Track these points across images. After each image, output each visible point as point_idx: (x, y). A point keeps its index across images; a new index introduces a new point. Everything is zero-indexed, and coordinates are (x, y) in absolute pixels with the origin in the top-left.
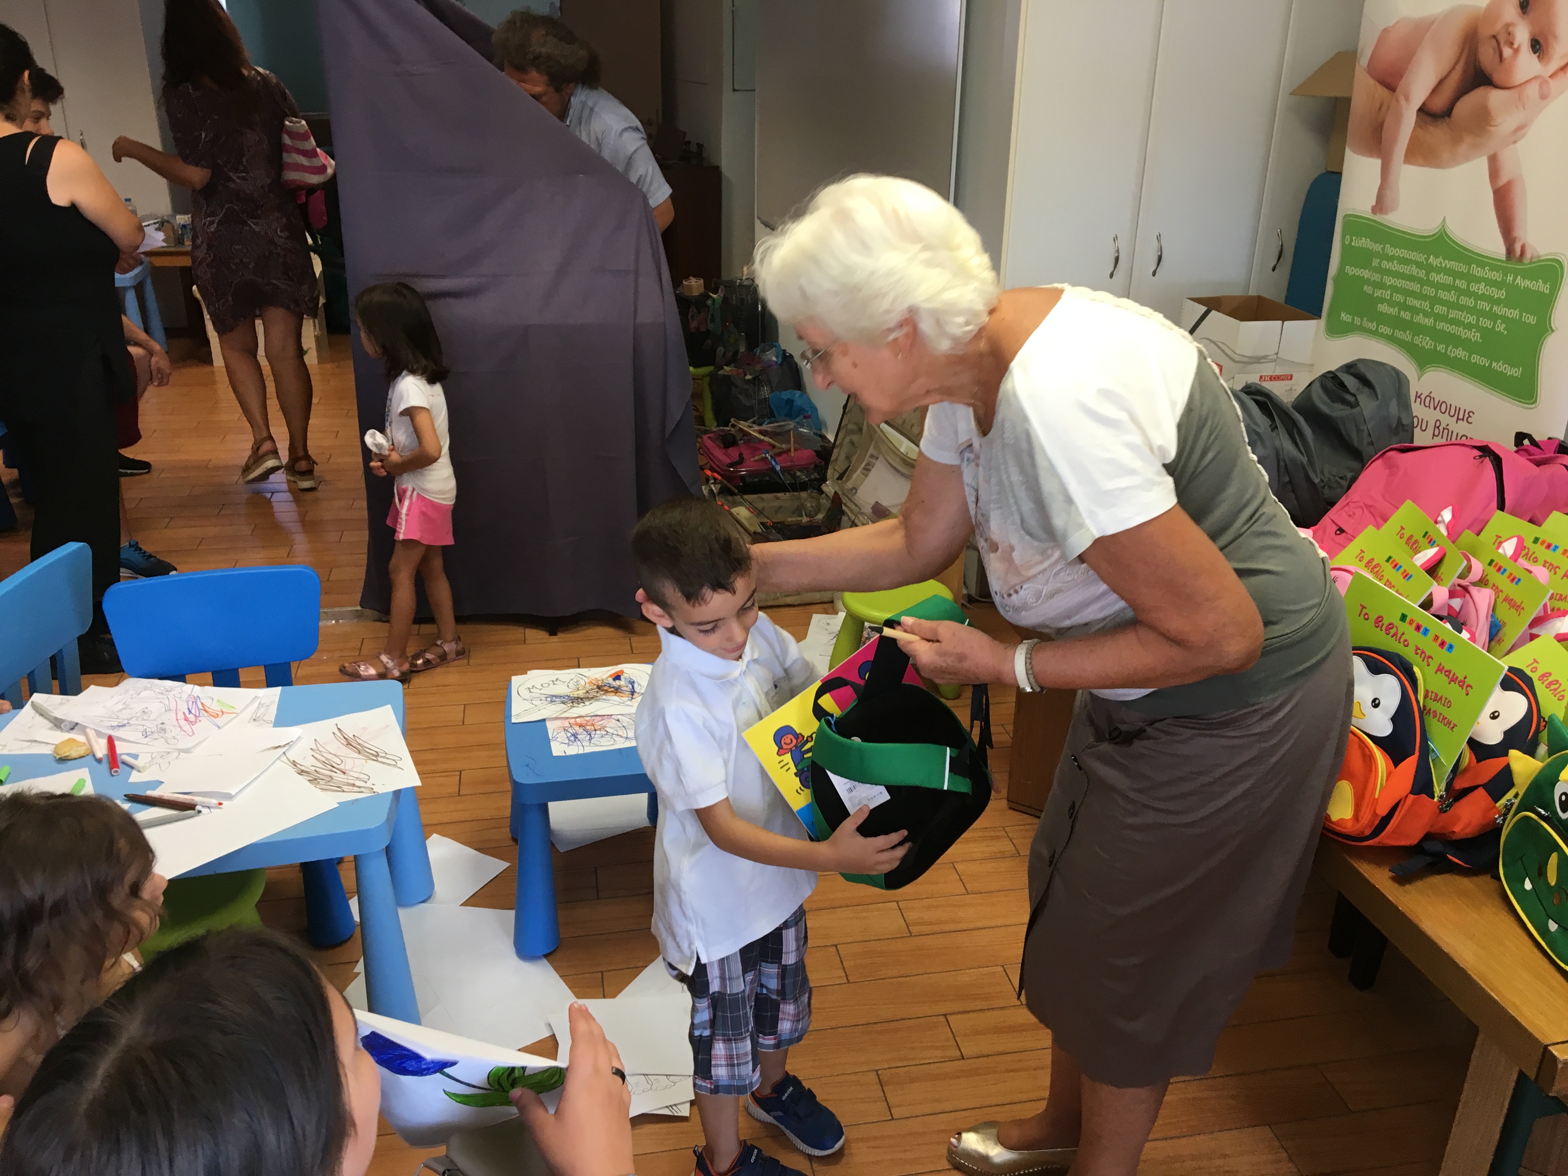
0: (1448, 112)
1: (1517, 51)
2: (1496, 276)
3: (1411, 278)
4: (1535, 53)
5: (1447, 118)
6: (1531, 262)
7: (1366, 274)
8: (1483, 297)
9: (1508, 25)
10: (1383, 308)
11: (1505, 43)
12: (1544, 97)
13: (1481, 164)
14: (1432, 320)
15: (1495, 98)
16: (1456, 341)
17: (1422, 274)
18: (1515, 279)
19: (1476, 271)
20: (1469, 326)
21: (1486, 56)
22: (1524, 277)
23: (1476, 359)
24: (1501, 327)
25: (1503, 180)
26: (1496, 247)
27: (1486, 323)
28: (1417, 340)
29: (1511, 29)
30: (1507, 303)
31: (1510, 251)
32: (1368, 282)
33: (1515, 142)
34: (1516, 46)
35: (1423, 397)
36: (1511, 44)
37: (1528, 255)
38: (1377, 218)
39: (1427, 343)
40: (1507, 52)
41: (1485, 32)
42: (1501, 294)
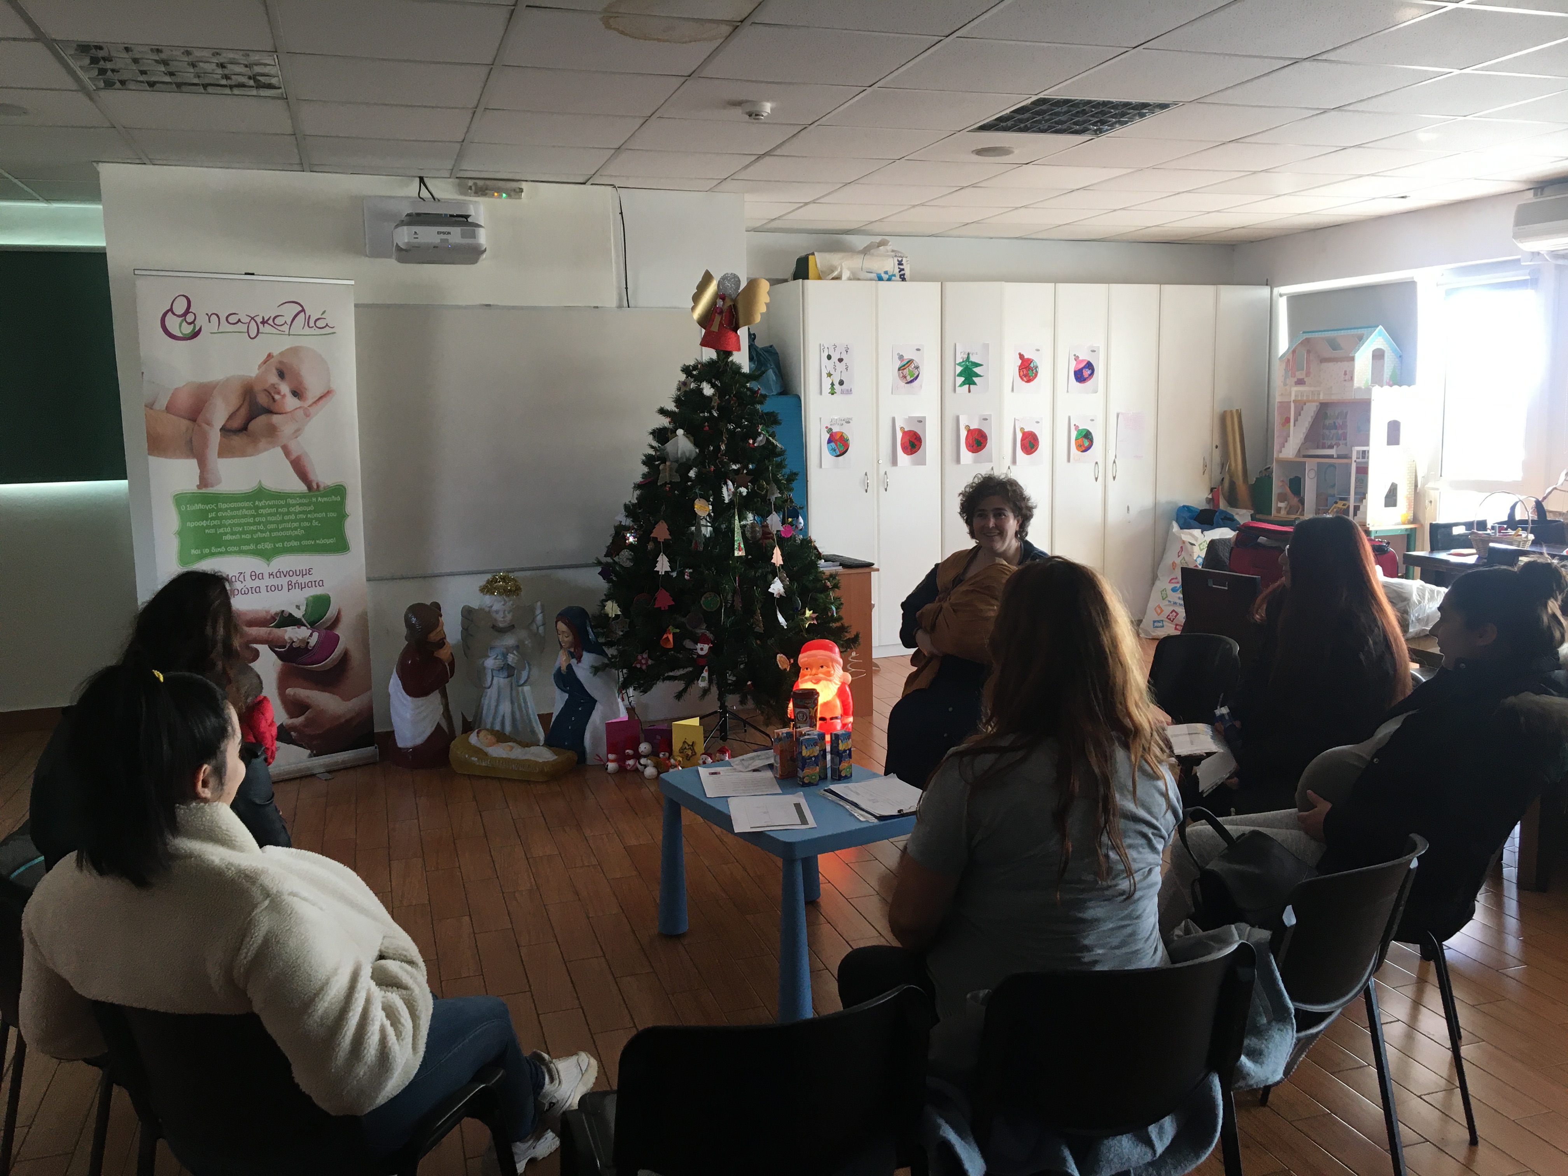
0: (244, 428)
1: (284, 396)
2: (305, 501)
3: (245, 516)
4: (295, 396)
5: (245, 432)
6: (325, 489)
7: (204, 523)
8: (300, 513)
9: (273, 385)
10: (228, 537)
11: (274, 393)
12: (307, 415)
13: (279, 450)
14: (268, 533)
15: (276, 419)
16: (289, 539)
17: (253, 512)
18: (317, 499)
19: (290, 501)
20: (296, 529)
21: (262, 400)
22: (322, 497)
23: (304, 543)
24: (315, 523)
25: (294, 455)
26: (302, 487)
27: (307, 524)
28: (259, 547)
29: (276, 386)
30: (315, 511)
31: (310, 488)
32: (208, 527)
33: (297, 437)
34: (282, 394)
35: (274, 574)
36: (279, 393)
37: (321, 488)
38: (203, 491)
39: (268, 546)
40: (277, 397)
41: (258, 388)
42: (312, 508)
